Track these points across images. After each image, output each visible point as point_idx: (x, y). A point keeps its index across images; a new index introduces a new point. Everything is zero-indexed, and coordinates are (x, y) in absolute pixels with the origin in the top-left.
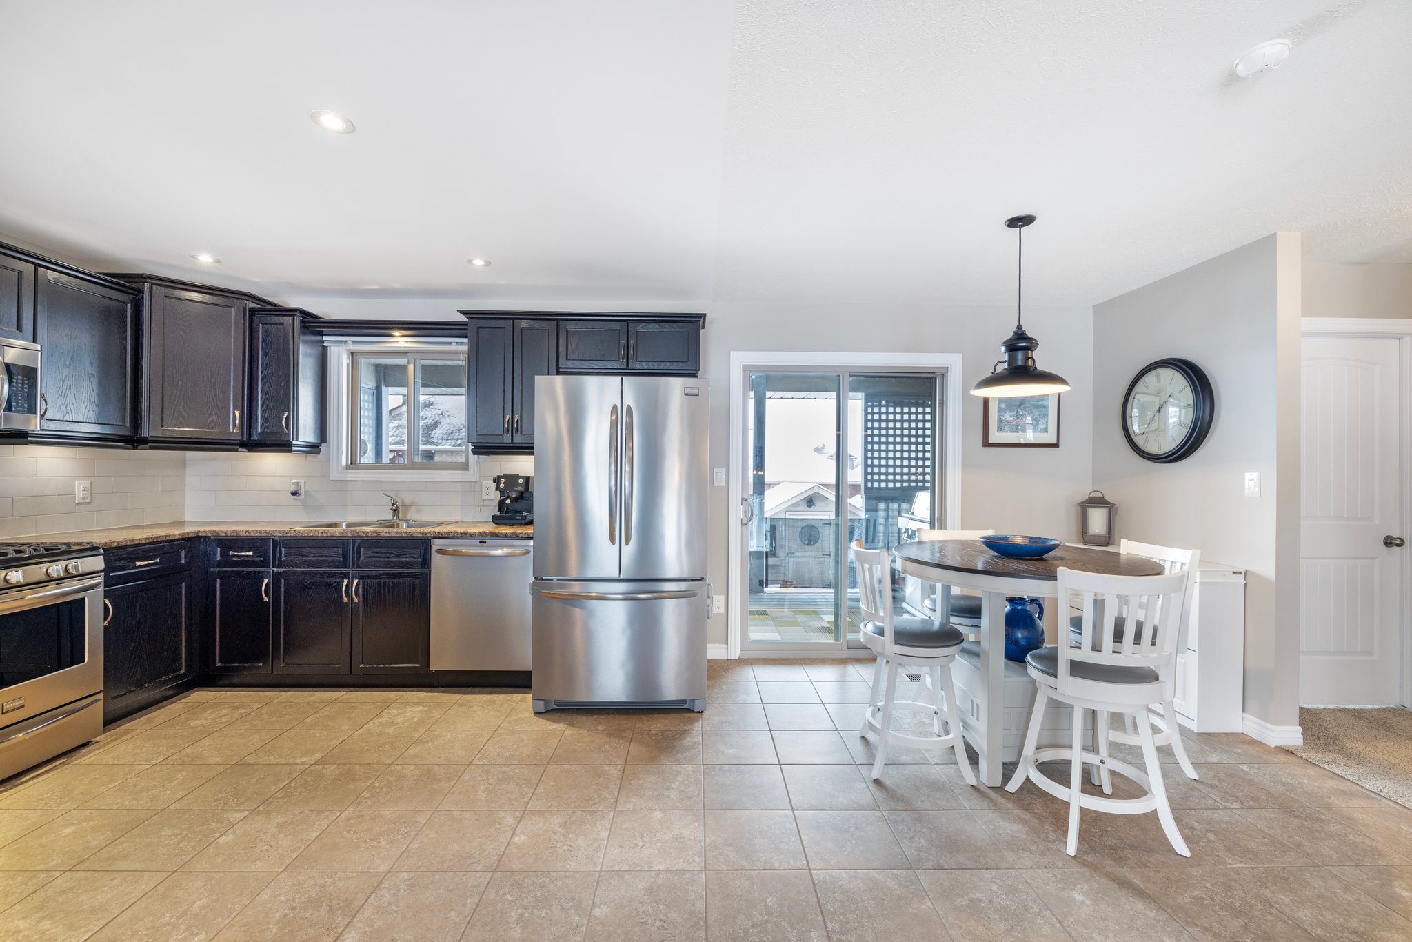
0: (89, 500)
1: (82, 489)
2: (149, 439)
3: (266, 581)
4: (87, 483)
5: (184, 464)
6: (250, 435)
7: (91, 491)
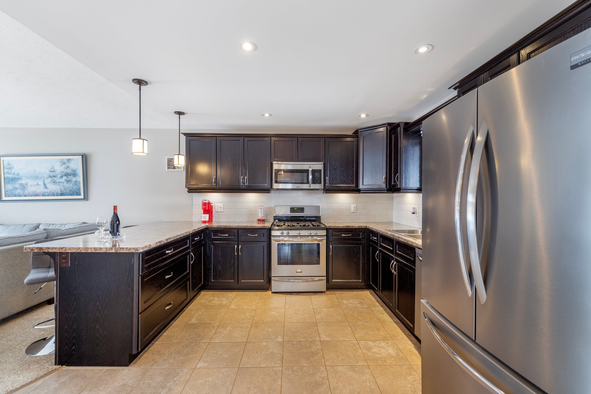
0: (355, 211)
1: (353, 207)
2: (361, 189)
3: (377, 252)
4: (355, 205)
5: (392, 198)
6: (390, 186)
7: (356, 208)
